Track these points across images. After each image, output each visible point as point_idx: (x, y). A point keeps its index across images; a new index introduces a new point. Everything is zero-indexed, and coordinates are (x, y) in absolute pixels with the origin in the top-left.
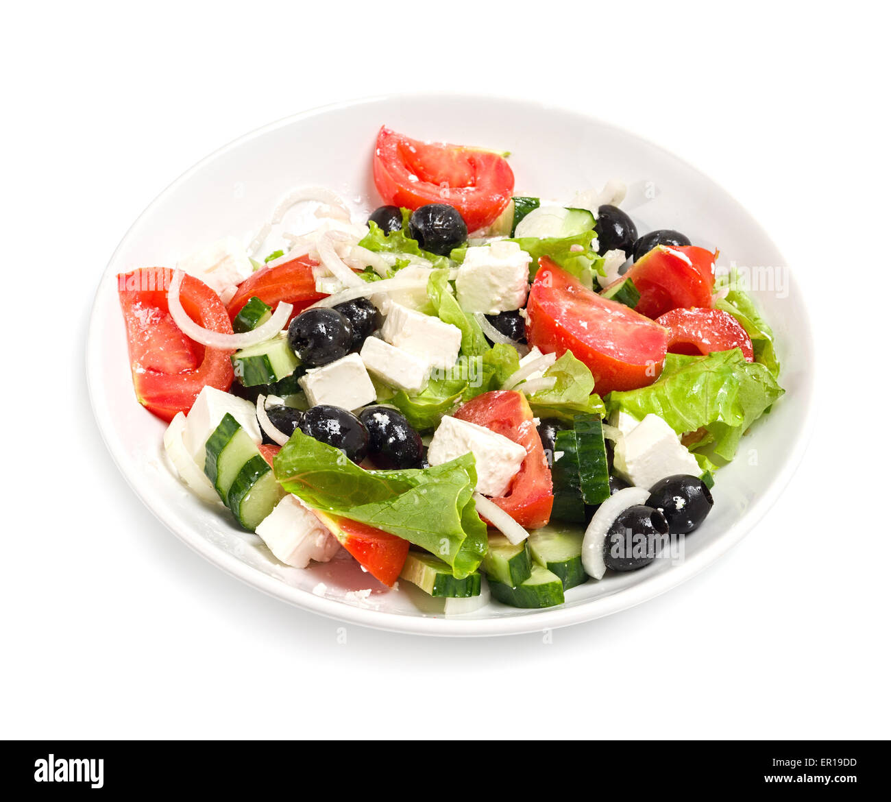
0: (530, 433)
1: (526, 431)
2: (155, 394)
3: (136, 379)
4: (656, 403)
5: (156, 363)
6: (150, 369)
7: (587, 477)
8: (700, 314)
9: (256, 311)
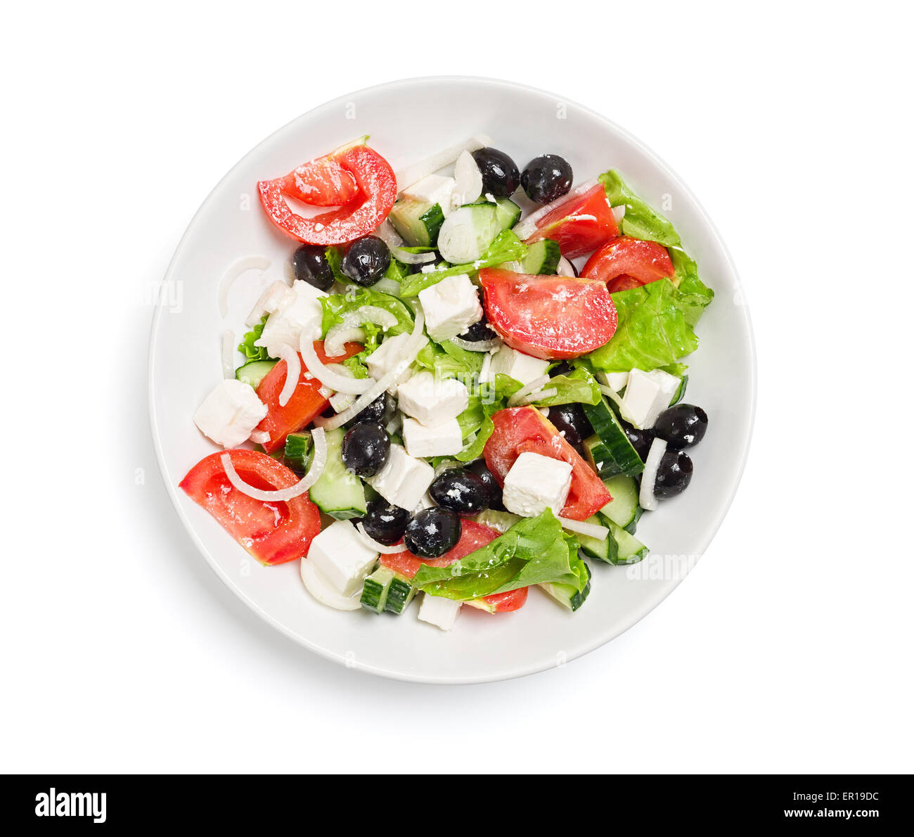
0: (563, 445)
1: (560, 446)
2: (272, 554)
3: (250, 551)
4: (629, 357)
5: (255, 529)
6: (254, 537)
7: (625, 465)
8: (619, 252)
9: (297, 447)
